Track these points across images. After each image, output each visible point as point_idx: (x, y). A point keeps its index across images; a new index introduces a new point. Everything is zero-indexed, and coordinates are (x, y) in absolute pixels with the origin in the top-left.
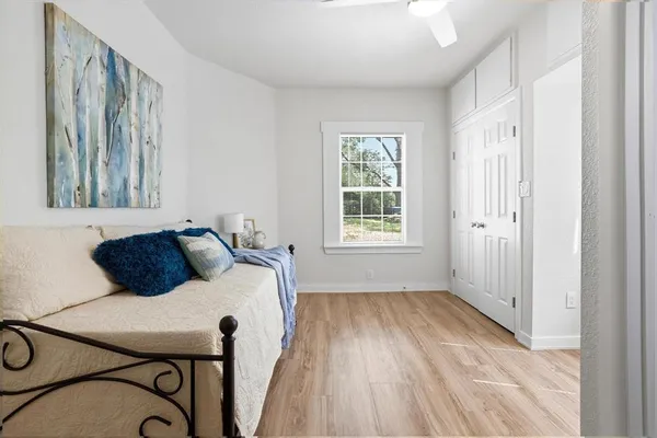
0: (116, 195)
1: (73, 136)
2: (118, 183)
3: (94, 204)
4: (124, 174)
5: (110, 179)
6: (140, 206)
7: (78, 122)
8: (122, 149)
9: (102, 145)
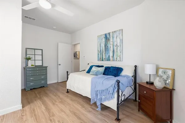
0: (107, 59)
1: (100, 51)
2: (107, 56)
3: (103, 60)
4: (109, 55)
5: (106, 56)
6: (113, 60)
7: (100, 49)
8: (108, 50)
9: (104, 51)
